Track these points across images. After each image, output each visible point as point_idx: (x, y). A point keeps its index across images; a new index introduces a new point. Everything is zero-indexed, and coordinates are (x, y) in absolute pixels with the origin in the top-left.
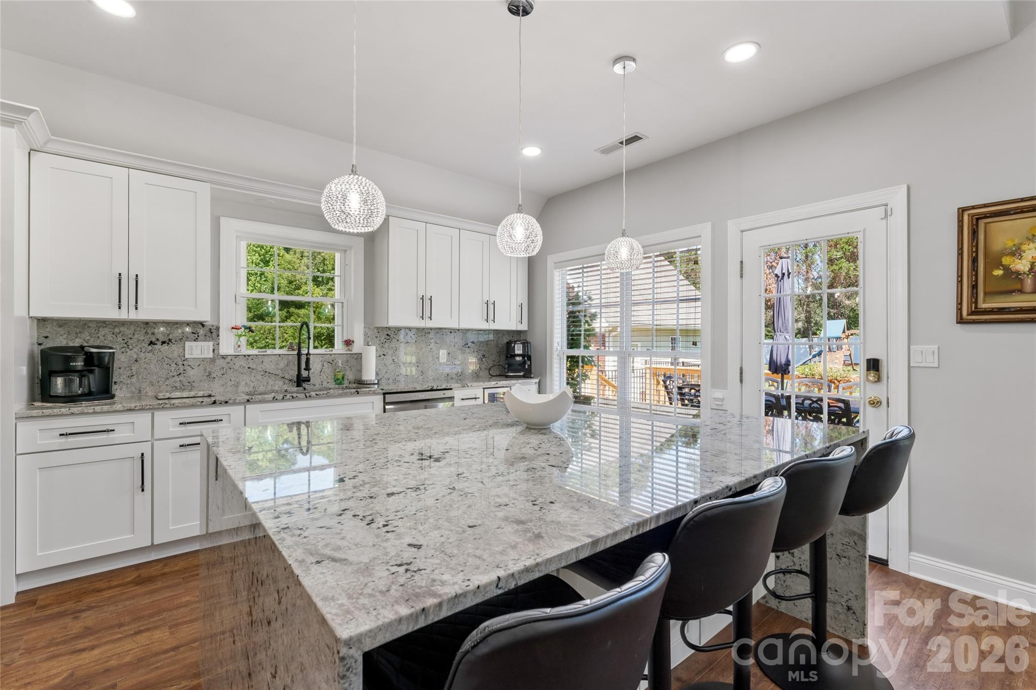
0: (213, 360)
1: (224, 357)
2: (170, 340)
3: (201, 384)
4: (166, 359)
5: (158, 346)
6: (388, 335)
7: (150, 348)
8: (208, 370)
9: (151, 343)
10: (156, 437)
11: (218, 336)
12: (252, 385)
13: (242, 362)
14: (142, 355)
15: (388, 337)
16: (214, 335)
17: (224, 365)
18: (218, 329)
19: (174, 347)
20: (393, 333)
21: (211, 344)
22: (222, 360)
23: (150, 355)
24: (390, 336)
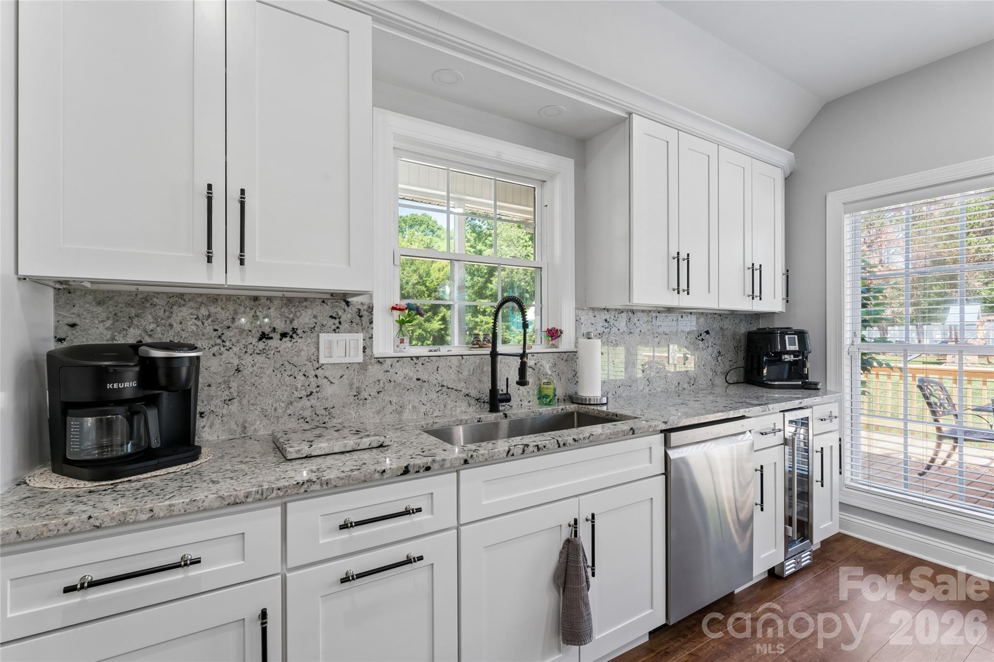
0: (363, 367)
1: (380, 361)
2: (294, 330)
3: (346, 410)
4: (288, 367)
5: (275, 343)
6: (606, 320)
7: (261, 345)
8: (356, 385)
9: (264, 336)
10: (291, 563)
11: (371, 323)
12: (423, 409)
13: (404, 371)
14: (248, 359)
15: (607, 325)
16: (365, 319)
17: (381, 376)
18: (370, 309)
19: (300, 343)
21: (360, 336)
22: (377, 367)
23: (260, 359)
24: (609, 322)
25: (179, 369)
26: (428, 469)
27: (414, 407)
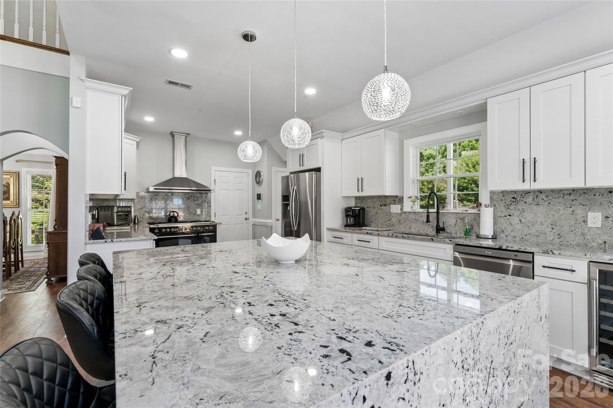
0: (401, 214)
1: (405, 213)
2: (386, 204)
3: (397, 225)
4: (385, 213)
5: (383, 207)
6: (514, 198)
7: (380, 208)
8: (399, 219)
9: (381, 206)
11: (403, 202)
12: (417, 229)
13: (412, 216)
14: (378, 211)
15: (514, 200)
16: (401, 201)
17: (405, 217)
18: (403, 198)
19: (387, 207)
20: (519, 196)
21: (400, 206)
22: (404, 214)
23: (380, 211)
24: (516, 199)
25: (356, 211)
26: (371, 234)
27: (414, 228)
